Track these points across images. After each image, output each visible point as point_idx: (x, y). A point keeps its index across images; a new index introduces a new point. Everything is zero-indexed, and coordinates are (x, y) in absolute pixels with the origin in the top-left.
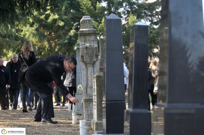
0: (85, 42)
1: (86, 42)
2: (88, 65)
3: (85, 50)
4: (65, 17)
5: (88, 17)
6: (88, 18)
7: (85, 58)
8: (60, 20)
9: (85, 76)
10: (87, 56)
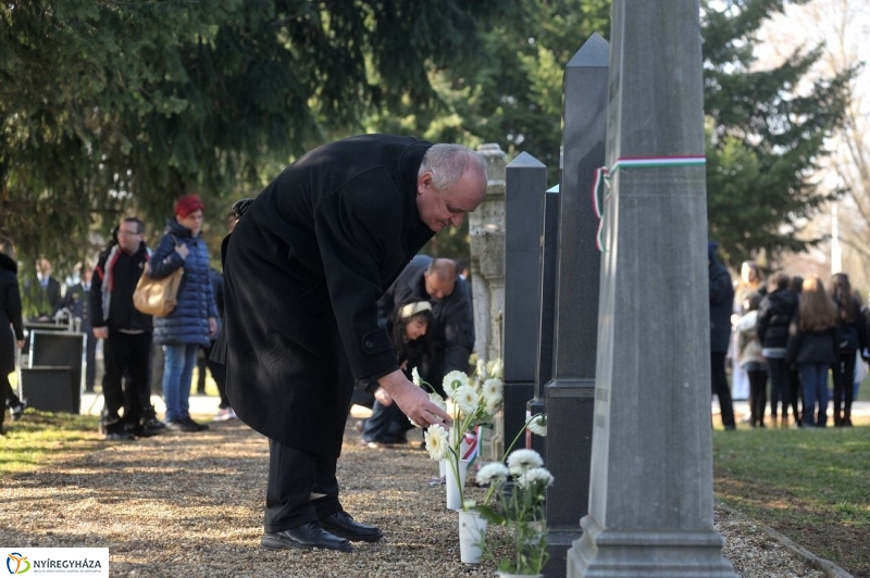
0: (483, 217)
1: (487, 219)
2: (492, 285)
3: (482, 241)
4: (484, 121)
5: (495, 148)
6: (493, 152)
7: (482, 265)
8: (468, 130)
9: (483, 316)
10: (489, 260)
